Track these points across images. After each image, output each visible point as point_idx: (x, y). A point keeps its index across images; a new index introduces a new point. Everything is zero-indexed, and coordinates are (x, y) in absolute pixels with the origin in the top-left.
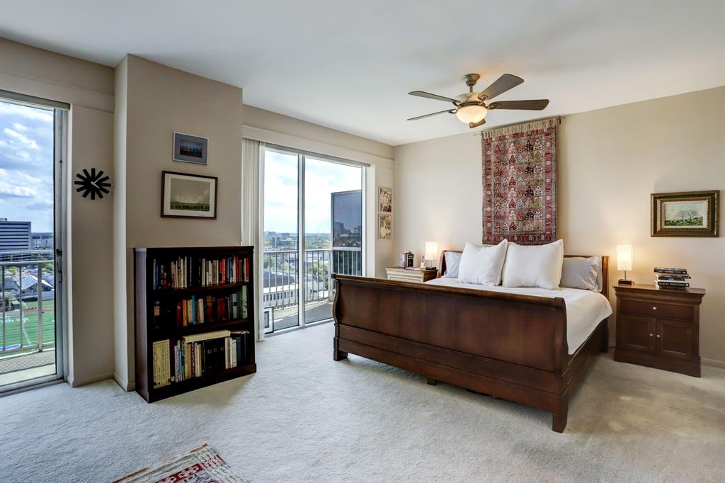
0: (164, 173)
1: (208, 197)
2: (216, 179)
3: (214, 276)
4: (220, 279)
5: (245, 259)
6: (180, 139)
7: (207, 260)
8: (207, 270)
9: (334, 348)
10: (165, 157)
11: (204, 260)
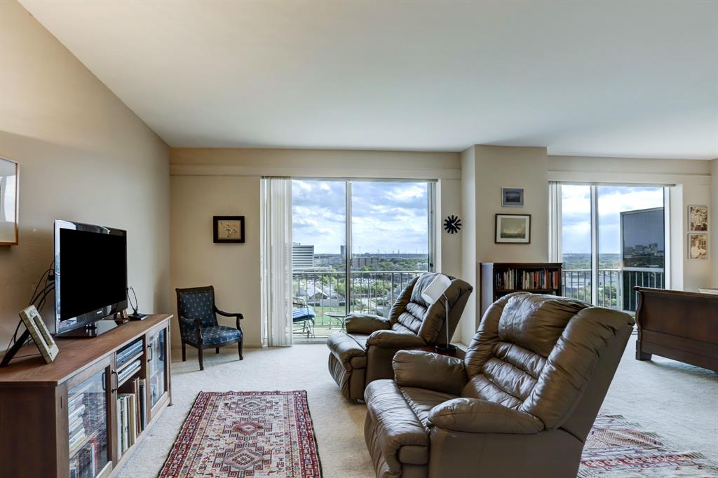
0: (497, 215)
1: (524, 229)
2: (530, 216)
3: (530, 283)
4: (535, 286)
5: (554, 273)
6: (506, 192)
7: (526, 272)
8: (526, 279)
9: (637, 349)
10: (497, 205)
11: (524, 272)
